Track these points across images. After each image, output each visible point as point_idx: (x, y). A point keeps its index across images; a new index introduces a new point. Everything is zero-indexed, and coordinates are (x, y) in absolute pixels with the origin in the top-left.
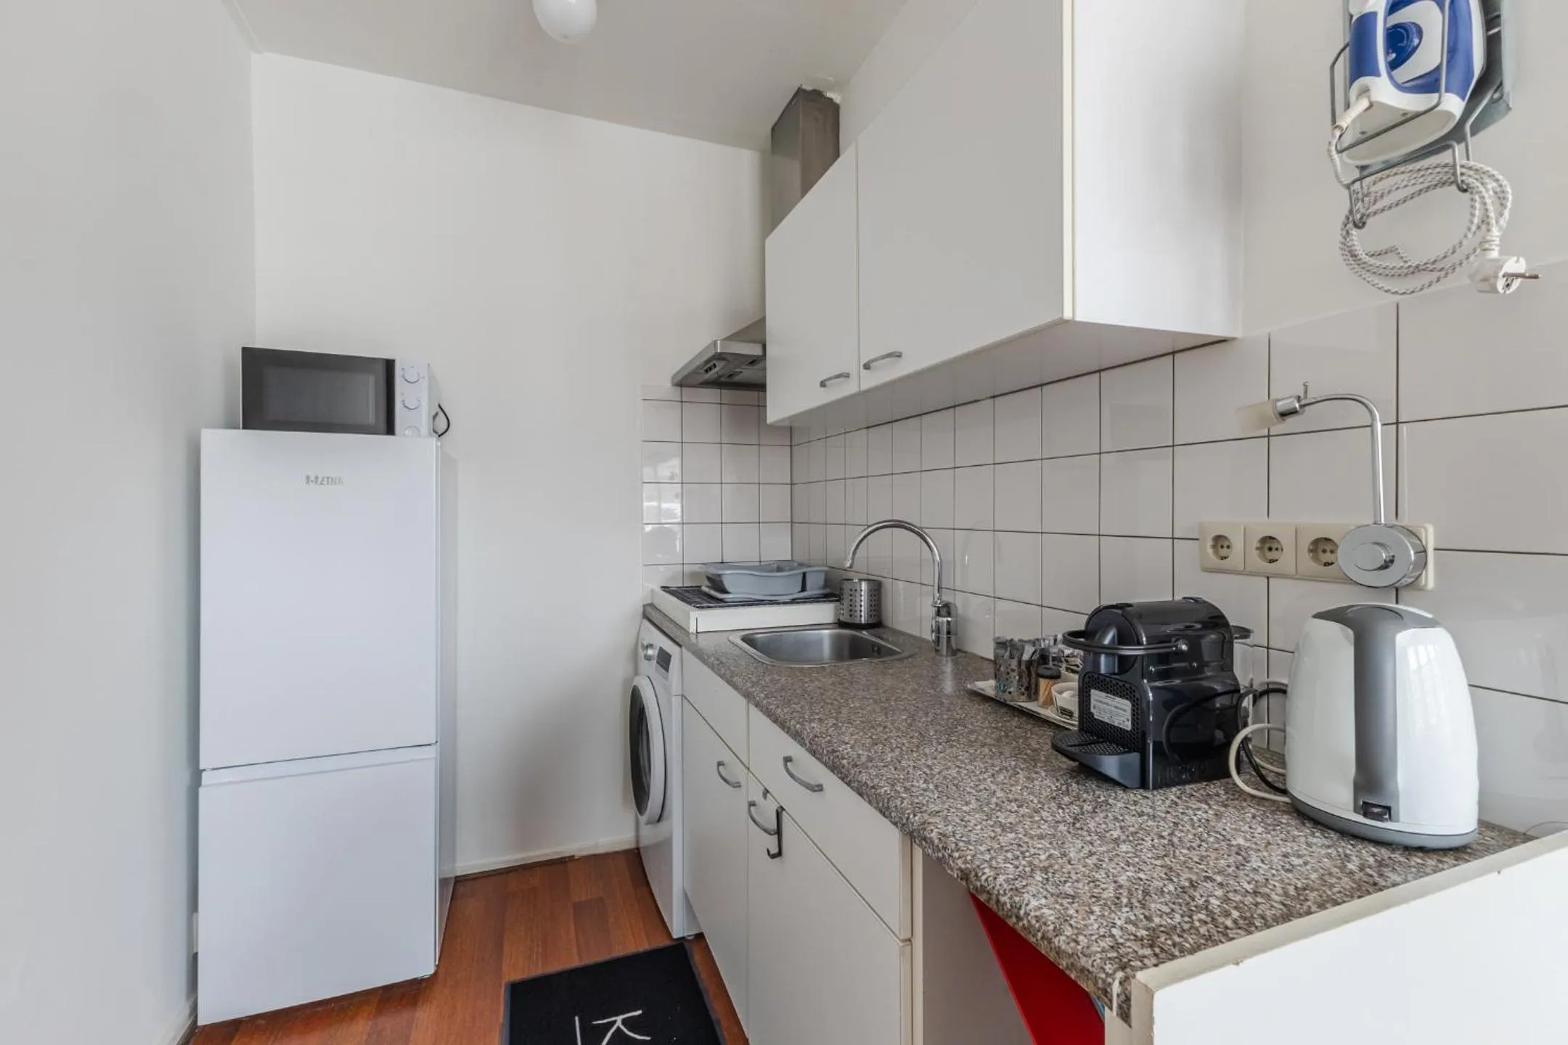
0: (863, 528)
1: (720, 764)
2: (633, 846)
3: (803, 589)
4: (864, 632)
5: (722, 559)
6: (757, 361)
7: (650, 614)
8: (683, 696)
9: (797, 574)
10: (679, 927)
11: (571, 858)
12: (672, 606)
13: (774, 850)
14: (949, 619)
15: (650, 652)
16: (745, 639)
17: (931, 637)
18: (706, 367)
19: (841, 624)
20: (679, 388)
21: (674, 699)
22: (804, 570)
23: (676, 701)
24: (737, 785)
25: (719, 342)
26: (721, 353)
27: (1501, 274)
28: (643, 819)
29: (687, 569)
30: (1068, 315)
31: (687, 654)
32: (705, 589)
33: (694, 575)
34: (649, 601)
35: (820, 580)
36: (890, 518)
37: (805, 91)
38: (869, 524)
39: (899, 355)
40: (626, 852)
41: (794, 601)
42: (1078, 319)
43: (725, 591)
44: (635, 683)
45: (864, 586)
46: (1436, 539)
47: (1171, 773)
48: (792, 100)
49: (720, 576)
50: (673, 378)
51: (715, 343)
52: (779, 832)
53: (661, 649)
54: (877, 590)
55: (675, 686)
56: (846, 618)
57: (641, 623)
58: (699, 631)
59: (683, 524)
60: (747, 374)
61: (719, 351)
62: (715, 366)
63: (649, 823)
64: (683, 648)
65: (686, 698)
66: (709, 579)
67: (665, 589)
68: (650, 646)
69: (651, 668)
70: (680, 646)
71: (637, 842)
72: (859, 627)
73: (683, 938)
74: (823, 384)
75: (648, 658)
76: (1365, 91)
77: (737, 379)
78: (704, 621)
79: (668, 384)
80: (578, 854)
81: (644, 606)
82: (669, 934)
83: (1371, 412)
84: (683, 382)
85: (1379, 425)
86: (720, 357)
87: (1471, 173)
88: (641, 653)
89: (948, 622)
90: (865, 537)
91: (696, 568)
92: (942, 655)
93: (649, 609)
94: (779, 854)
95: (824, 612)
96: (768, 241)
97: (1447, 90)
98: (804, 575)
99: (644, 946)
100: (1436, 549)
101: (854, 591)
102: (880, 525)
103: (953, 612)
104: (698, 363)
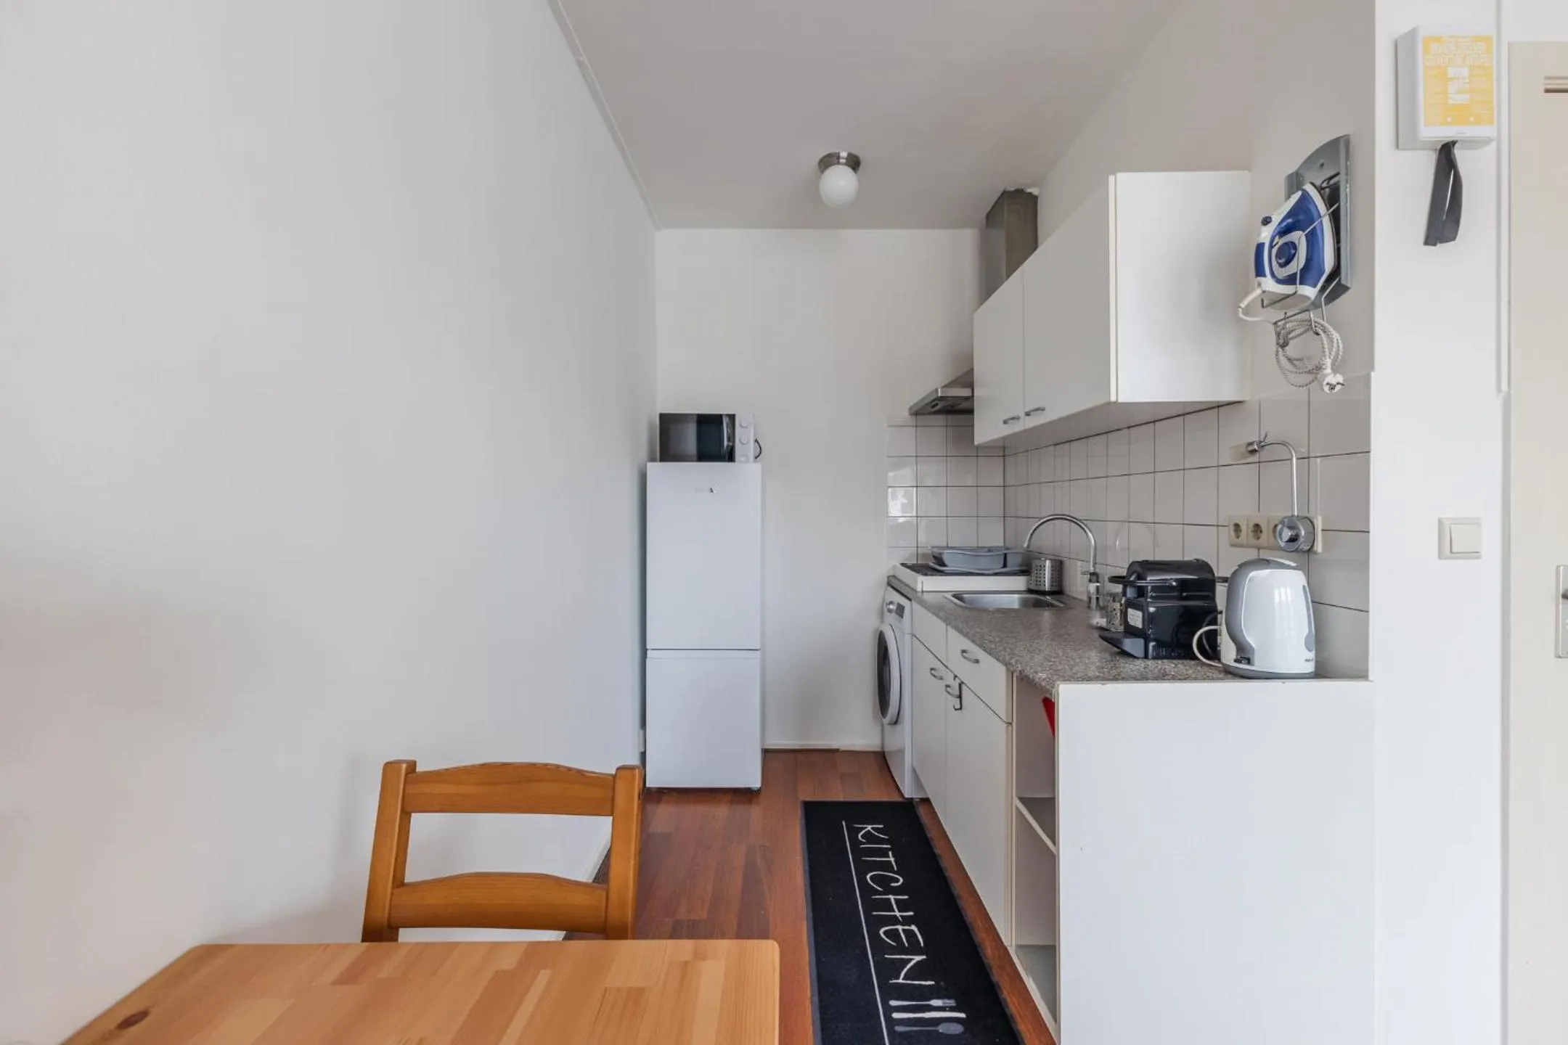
0: (1037, 520)
1: (932, 669)
2: (879, 749)
3: (1005, 566)
4: (1048, 597)
5: (947, 544)
6: (970, 398)
7: (893, 583)
8: (913, 635)
9: (999, 555)
10: (908, 791)
11: (837, 751)
12: (907, 575)
13: (958, 707)
14: (1098, 584)
15: (891, 607)
16: (954, 596)
17: (1085, 598)
18: (933, 403)
19: (1030, 591)
20: (914, 417)
21: (907, 635)
22: (1006, 552)
23: (908, 638)
24: (941, 678)
25: (939, 390)
26: (941, 397)
27: (1325, 383)
28: (886, 721)
29: (920, 551)
30: (1113, 399)
31: (916, 606)
32: (931, 564)
33: (925, 556)
34: (891, 574)
35: (1019, 560)
36: (1052, 513)
37: (1009, 192)
38: (1042, 516)
39: (1043, 410)
40: (875, 753)
41: (996, 574)
42: (1120, 401)
43: (944, 565)
44: (881, 629)
45: (1048, 563)
46: (1324, 523)
47: (1163, 652)
48: (999, 198)
49: (940, 554)
50: (911, 408)
51: (937, 390)
52: (960, 697)
53: (898, 604)
54: (1059, 567)
55: (907, 629)
56: (1033, 587)
57: (886, 589)
58: (924, 589)
59: (917, 517)
60: (964, 405)
61: (939, 395)
62: (937, 404)
63: (889, 724)
64: (913, 602)
65: (915, 636)
66: (934, 557)
67: (903, 565)
68: (891, 603)
69: (891, 618)
70: (909, 599)
71: (883, 747)
72: (1044, 593)
73: (912, 799)
74: (1005, 422)
75: (890, 611)
76: (1259, 285)
77: (957, 408)
78: (927, 584)
79: (906, 413)
80: (842, 749)
81: (889, 577)
82: (902, 795)
83: (1291, 452)
84: (917, 412)
85: (1294, 459)
86: (942, 398)
87: (1319, 326)
88: (885, 610)
89: (1098, 587)
90: (1037, 527)
91: (925, 551)
92: (1092, 610)
93: (892, 579)
94: (961, 708)
95: (1019, 583)
96: (975, 316)
97: (1301, 284)
98: (1005, 555)
99: (885, 799)
100: (1322, 530)
101: (1042, 568)
102: (1051, 518)
103: (1100, 580)
104: (926, 402)
